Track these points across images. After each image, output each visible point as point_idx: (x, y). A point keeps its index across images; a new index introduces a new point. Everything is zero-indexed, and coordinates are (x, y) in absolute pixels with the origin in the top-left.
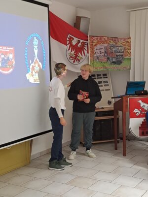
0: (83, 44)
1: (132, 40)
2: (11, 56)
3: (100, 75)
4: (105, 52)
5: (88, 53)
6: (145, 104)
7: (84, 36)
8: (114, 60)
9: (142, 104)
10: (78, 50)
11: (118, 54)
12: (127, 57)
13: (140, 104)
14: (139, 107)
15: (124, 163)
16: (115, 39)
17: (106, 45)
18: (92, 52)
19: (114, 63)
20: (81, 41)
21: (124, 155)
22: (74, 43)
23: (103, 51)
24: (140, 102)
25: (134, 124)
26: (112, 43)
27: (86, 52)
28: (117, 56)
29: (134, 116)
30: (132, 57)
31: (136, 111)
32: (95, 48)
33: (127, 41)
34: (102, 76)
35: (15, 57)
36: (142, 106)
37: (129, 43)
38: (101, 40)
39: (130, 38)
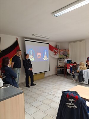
0: (57, 51)
1: (70, 50)
2: (40, 55)
3: (62, 58)
5: (58, 53)
7: (57, 49)
8: (65, 55)
9: (70, 65)
10: (56, 53)
11: (66, 53)
12: (68, 54)
14: (69, 66)
15: (66, 79)
16: (65, 50)
18: (60, 53)
22: (55, 51)
25: (68, 70)
26: (64, 51)
29: (68, 68)
30: (70, 54)
31: (69, 67)
33: (68, 50)
35: (41, 55)
37: (69, 51)
38: (62, 50)
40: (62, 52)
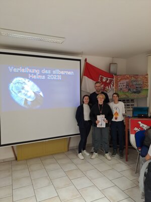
1: (149, 76)
3: (129, 100)
4: (127, 85)
5: (113, 86)
6: (144, 125)
8: (134, 90)
9: (141, 125)
11: (138, 86)
12: (145, 88)
13: (139, 124)
16: (136, 76)
17: (127, 80)
18: (117, 85)
19: (135, 92)
20: (109, 79)
21: (127, 160)
22: (104, 80)
23: (125, 84)
24: (140, 123)
26: (133, 79)
27: (112, 86)
28: (137, 87)
30: (149, 88)
32: (119, 83)
33: (145, 77)
34: (130, 101)
36: (141, 126)
37: (147, 79)
38: (124, 77)
39: (147, 75)
40: (125, 82)
